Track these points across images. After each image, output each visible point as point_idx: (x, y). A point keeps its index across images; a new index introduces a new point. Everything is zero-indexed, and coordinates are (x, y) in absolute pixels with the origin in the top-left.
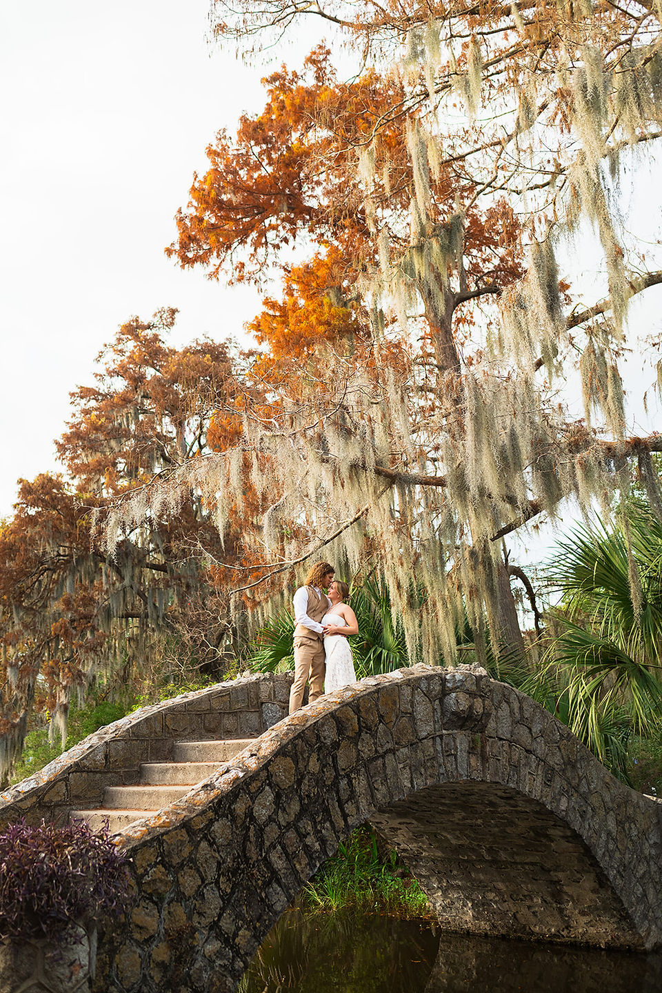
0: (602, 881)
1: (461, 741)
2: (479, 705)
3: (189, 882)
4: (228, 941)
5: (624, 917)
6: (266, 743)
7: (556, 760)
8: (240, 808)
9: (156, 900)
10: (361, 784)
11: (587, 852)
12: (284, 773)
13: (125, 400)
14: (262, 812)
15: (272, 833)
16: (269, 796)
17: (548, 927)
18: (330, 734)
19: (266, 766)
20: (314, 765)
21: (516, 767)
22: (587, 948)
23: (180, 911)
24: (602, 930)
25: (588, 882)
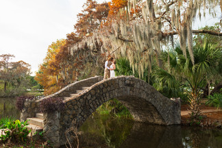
0: (159, 113)
1: (128, 88)
2: (132, 83)
3: (76, 107)
4: (83, 116)
5: (163, 120)
6: (90, 88)
7: (149, 92)
8: (85, 97)
9: (70, 109)
10: (107, 95)
11: (155, 108)
12: (93, 93)
13: (88, 17)
14: (89, 98)
15: (90, 101)
16: (90, 96)
17: (151, 121)
18: (102, 87)
19: (90, 91)
20: (99, 92)
21: (140, 93)
22: (158, 125)
23: (74, 111)
24: (160, 122)
25: (156, 113)
